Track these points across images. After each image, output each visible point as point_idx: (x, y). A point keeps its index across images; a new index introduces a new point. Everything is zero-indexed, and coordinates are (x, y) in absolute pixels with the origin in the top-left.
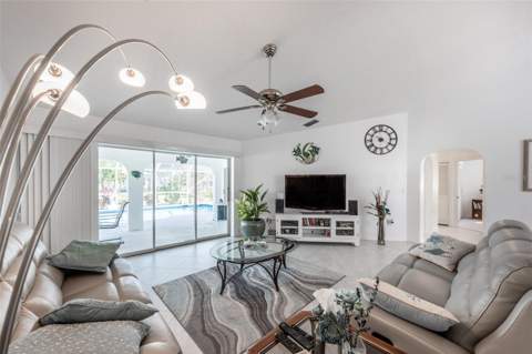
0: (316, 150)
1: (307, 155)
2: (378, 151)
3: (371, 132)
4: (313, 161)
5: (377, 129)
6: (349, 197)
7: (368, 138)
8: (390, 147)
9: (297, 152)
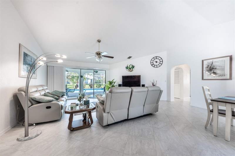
0: (133, 67)
1: (130, 69)
2: (156, 66)
3: (153, 59)
4: (132, 70)
5: (155, 58)
6: (142, 83)
7: (152, 61)
8: (160, 65)
9: (127, 68)
